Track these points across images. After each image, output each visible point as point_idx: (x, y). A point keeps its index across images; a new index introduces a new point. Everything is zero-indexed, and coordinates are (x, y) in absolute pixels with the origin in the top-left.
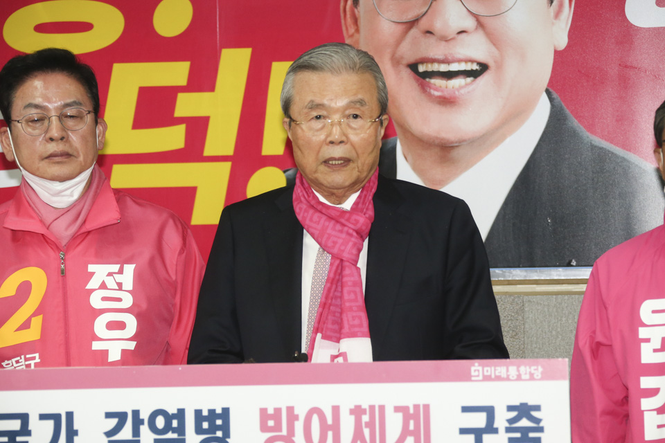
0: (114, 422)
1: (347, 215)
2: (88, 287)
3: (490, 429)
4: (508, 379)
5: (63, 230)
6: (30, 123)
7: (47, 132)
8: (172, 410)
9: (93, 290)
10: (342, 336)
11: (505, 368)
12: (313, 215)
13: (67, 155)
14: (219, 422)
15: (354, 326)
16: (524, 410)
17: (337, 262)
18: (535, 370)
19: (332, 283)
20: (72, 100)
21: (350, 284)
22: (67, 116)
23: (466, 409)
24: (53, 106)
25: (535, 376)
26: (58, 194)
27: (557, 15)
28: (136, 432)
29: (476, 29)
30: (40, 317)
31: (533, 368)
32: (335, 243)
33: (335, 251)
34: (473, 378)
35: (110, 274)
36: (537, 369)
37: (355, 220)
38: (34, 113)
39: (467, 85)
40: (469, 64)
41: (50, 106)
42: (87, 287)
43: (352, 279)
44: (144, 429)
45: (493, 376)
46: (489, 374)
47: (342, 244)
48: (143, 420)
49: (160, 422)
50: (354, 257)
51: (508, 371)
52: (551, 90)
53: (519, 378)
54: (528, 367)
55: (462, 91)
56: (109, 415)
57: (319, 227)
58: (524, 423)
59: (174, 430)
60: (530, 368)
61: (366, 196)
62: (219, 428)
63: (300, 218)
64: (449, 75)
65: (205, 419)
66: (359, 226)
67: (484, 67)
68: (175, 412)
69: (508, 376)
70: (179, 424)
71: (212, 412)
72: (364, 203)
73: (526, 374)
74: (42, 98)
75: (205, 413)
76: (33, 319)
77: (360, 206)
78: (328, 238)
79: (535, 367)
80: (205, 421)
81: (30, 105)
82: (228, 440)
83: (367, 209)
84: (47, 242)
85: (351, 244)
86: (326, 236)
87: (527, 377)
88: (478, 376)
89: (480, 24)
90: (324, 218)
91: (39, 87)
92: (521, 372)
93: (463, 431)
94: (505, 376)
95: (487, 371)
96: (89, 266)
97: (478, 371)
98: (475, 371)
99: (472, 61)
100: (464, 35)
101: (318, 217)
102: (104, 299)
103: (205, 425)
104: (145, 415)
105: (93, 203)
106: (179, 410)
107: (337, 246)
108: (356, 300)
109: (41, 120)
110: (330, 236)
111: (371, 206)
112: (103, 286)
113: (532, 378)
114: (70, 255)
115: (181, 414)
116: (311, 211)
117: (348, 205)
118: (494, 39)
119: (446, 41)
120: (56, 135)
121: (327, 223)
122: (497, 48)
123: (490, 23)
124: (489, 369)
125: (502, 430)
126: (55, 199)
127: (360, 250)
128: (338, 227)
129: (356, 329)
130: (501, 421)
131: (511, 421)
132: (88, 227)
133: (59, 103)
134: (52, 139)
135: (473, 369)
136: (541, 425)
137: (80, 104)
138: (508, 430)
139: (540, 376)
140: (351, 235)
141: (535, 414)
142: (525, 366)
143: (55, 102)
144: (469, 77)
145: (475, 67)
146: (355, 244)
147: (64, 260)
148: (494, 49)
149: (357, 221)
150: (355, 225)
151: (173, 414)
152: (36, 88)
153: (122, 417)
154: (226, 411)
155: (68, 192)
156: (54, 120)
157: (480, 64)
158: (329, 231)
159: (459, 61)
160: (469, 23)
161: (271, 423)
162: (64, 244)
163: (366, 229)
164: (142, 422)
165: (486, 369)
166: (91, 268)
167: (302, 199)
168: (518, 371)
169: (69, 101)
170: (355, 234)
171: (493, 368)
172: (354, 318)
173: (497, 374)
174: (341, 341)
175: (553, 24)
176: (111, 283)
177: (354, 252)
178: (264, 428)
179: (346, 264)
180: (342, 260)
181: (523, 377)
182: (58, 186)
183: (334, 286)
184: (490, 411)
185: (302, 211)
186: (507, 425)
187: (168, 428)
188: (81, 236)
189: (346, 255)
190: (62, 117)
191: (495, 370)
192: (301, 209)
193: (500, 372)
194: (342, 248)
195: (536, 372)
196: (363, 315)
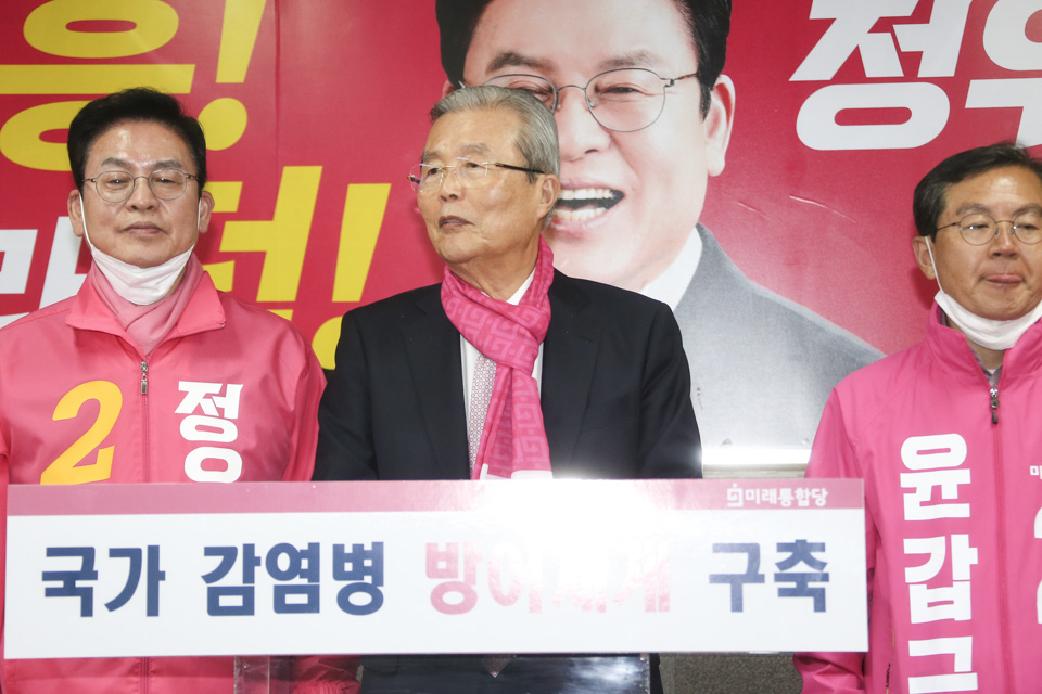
0: (217, 561)
1: (518, 310)
2: (179, 410)
3: (754, 576)
4: (778, 506)
5: (146, 333)
6: (108, 185)
7: (129, 197)
8: (301, 545)
9: (184, 416)
10: (515, 467)
11: (775, 491)
12: (471, 310)
13: (156, 229)
14: (368, 563)
15: (530, 454)
16: (800, 550)
17: (506, 370)
18: (817, 493)
19: (500, 400)
20: (168, 159)
21: (523, 399)
22: (159, 180)
23: (720, 548)
24: (142, 165)
25: (817, 503)
26: (138, 284)
27: (712, 131)
28: (249, 576)
29: (610, 147)
30: (111, 450)
31: (815, 491)
32: (501, 346)
33: (503, 356)
34: (730, 505)
35: (208, 396)
36: (820, 493)
37: (528, 316)
38: (115, 172)
39: (597, 217)
40: (600, 191)
41: (138, 165)
42: (177, 411)
43: (526, 393)
44: (261, 572)
45: (758, 502)
46: (752, 498)
47: (512, 347)
48: (259, 559)
49: (284, 562)
50: (527, 365)
51: (778, 494)
52: (703, 225)
53: (795, 505)
54: (807, 490)
55: (591, 225)
56: (210, 551)
57: (480, 326)
58: (801, 567)
59: (303, 574)
60: (810, 491)
61: (537, 287)
62: (367, 571)
63: (451, 316)
64: (576, 204)
65: (349, 558)
66: (533, 323)
67: (619, 196)
68: (306, 547)
69: (779, 502)
70: (310, 565)
71: (358, 548)
72: (535, 296)
73: (804, 499)
74: (127, 152)
75: (348, 550)
76: (100, 451)
77: (531, 298)
78: (493, 339)
79: (818, 490)
80: (348, 561)
81: (109, 161)
82: (379, 588)
83: (542, 305)
84: (124, 348)
85: (522, 348)
86: (489, 337)
87: (806, 503)
88: (737, 501)
89: (615, 141)
90: (486, 314)
91: (124, 137)
92: (797, 497)
93: (717, 579)
94: (775, 502)
95: (750, 495)
96: (181, 383)
97: (737, 494)
98: (733, 494)
99: (604, 187)
100: (593, 154)
101: (478, 313)
102: (200, 428)
103: (348, 567)
104: (261, 552)
105: (189, 300)
106: (310, 545)
107: (505, 351)
108: (531, 421)
109: (123, 182)
110: (494, 337)
111: (547, 302)
112: (199, 411)
113: (813, 505)
114: (155, 366)
115: (313, 551)
116: (469, 306)
117: (515, 300)
118: (631, 160)
119: (571, 162)
120: (142, 203)
121: (489, 322)
122: (637, 172)
123: (627, 140)
124: (752, 491)
125: (769, 578)
126: (134, 291)
127: (535, 357)
128: (506, 325)
129: (534, 459)
130: (768, 566)
131: (782, 565)
132: (182, 331)
133: (150, 163)
134: (134, 208)
135: (730, 491)
136: (825, 570)
137: (178, 165)
138: (778, 578)
139: (824, 503)
140: (523, 336)
141: (817, 555)
142: (804, 489)
143: (145, 160)
144: (600, 207)
145: (608, 195)
146: (528, 348)
147: (147, 373)
148: (631, 173)
149: (531, 318)
150: (528, 322)
151: (302, 551)
152: (121, 139)
153: (228, 554)
154: (378, 546)
155: (152, 284)
156: (141, 181)
157: (613, 191)
158: (493, 331)
159: (588, 187)
160: (601, 140)
161: (442, 565)
162: (146, 352)
163: (543, 328)
164: (257, 561)
165: (747, 492)
166: (183, 386)
167: (455, 292)
168: (794, 494)
169: (163, 159)
170: (528, 334)
171: (758, 490)
172: (529, 444)
173: (764, 499)
174: (513, 474)
175: (706, 143)
176: (208, 407)
177: (528, 358)
178: (432, 572)
179: (517, 373)
180: (512, 369)
181: (801, 503)
182: (138, 273)
183: (503, 403)
184: (753, 552)
185: (456, 308)
186: (778, 571)
187: (295, 569)
188: (170, 344)
189: (517, 362)
190: (153, 180)
191: (761, 493)
192: (453, 305)
193: (769, 497)
194: (512, 352)
195: (818, 496)
196: (543, 441)
